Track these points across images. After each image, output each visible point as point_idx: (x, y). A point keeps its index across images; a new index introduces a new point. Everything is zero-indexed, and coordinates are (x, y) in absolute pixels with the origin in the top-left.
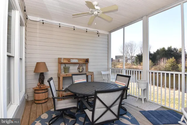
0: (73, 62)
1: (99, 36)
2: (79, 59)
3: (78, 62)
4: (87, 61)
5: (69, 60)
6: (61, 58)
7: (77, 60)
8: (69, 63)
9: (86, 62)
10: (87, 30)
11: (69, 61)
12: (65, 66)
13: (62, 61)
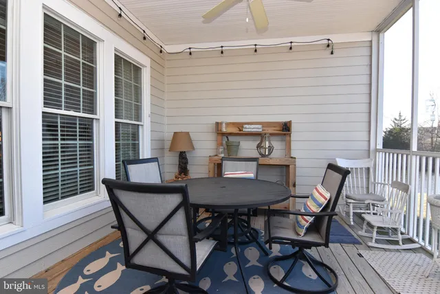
0: (249, 130)
1: (332, 53)
2: (264, 124)
3: (261, 130)
4: (286, 128)
5: (240, 126)
6: (221, 123)
7: (260, 126)
8: (239, 132)
9: (283, 130)
10: (293, 44)
11: (241, 128)
12: (228, 140)
13: (224, 130)
